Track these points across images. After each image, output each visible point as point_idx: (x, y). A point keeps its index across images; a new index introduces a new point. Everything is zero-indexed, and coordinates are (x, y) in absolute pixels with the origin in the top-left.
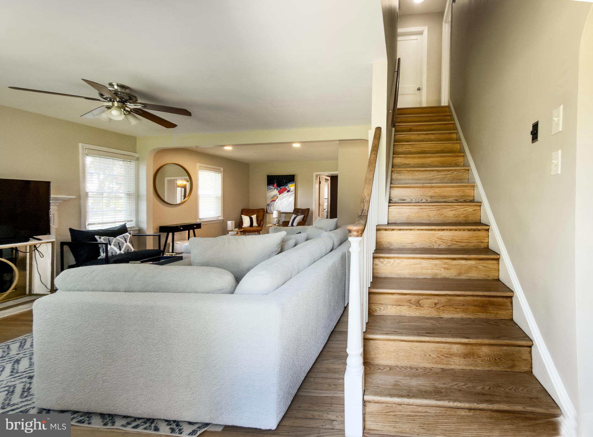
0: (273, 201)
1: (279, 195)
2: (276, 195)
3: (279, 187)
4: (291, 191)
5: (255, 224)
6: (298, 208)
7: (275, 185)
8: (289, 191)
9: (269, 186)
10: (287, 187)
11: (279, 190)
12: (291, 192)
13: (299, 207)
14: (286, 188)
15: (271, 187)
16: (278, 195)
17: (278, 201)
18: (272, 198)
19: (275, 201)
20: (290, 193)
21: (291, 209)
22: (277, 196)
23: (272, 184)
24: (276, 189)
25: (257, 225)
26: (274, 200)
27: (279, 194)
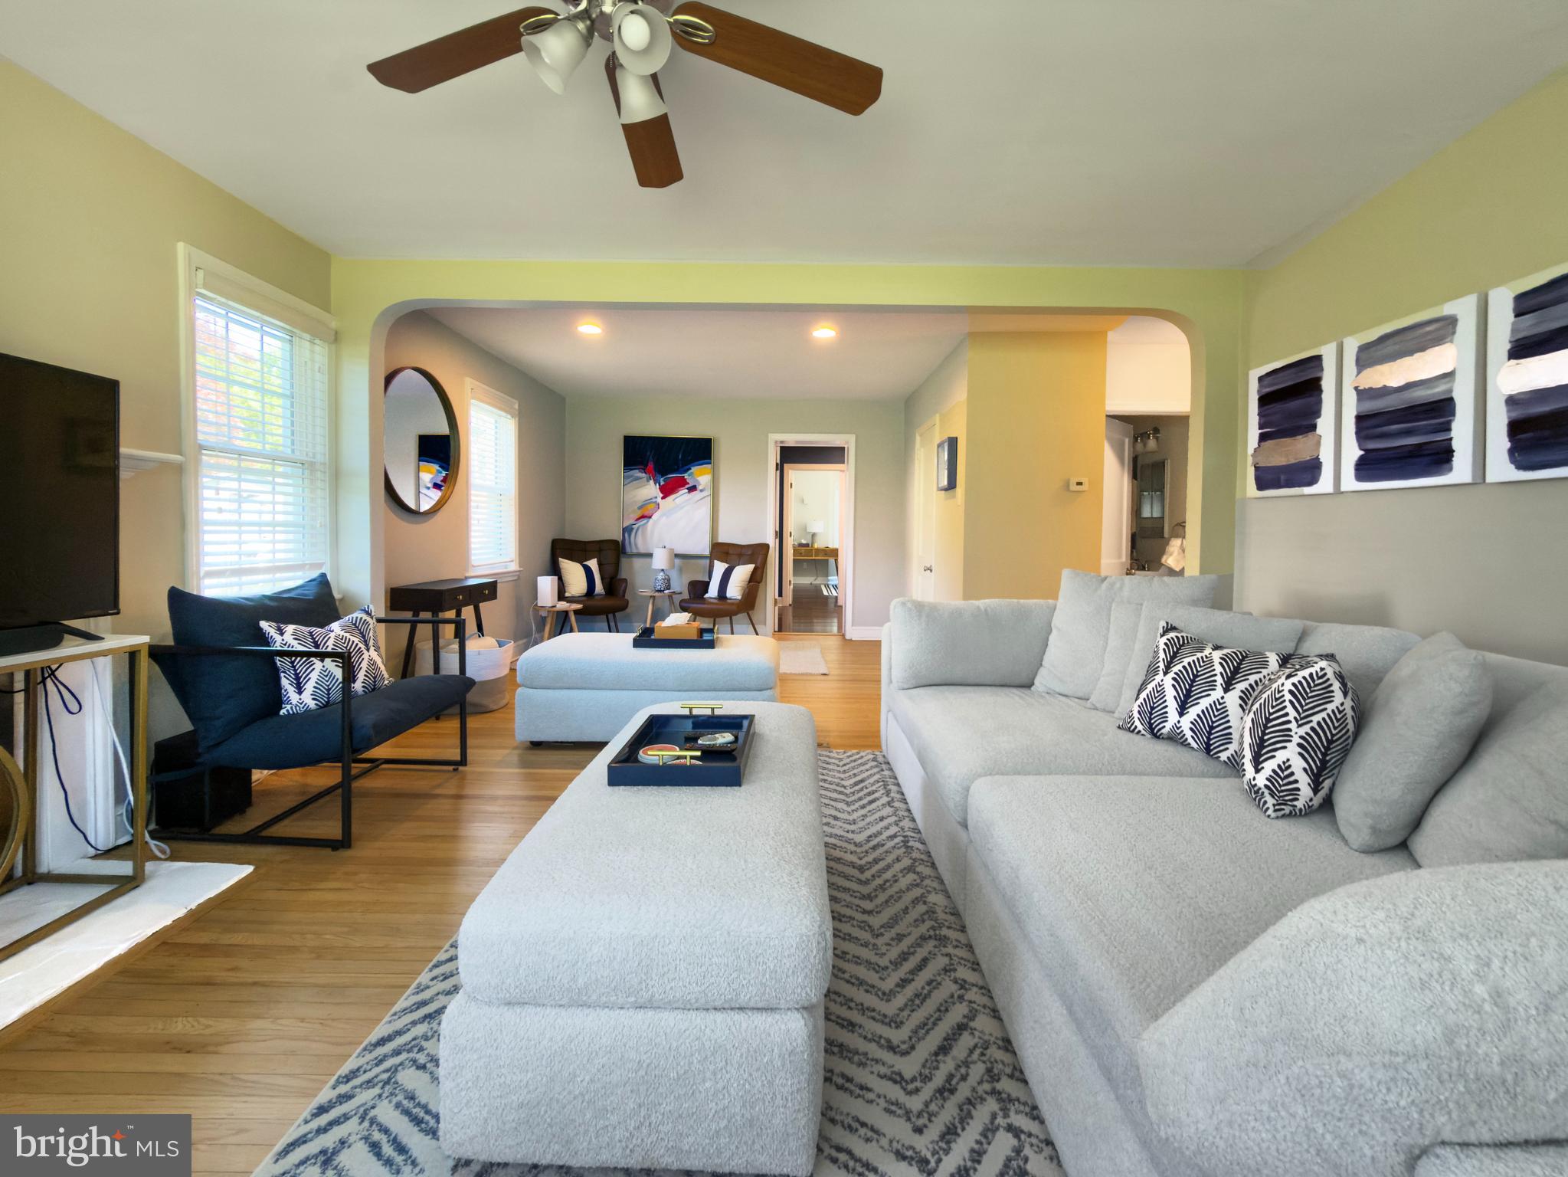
0: (643, 517)
1: (663, 498)
2: (654, 500)
3: (663, 476)
4: (700, 488)
5: (599, 588)
6: (720, 540)
7: (651, 465)
8: (693, 489)
9: (632, 470)
10: (686, 476)
11: (662, 483)
12: (701, 491)
13: (723, 538)
14: (685, 480)
15: (637, 473)
16: (659, 500)
17: (661, 516)
18: (640, 508)
19: (650, 517)
20: (696, 495)
21: (701, 546)
22: (655, 502)
23: (641, 463)
24: (652, 482)
25: (603, 592)
26: (646, 513)
27: (661, 495)
